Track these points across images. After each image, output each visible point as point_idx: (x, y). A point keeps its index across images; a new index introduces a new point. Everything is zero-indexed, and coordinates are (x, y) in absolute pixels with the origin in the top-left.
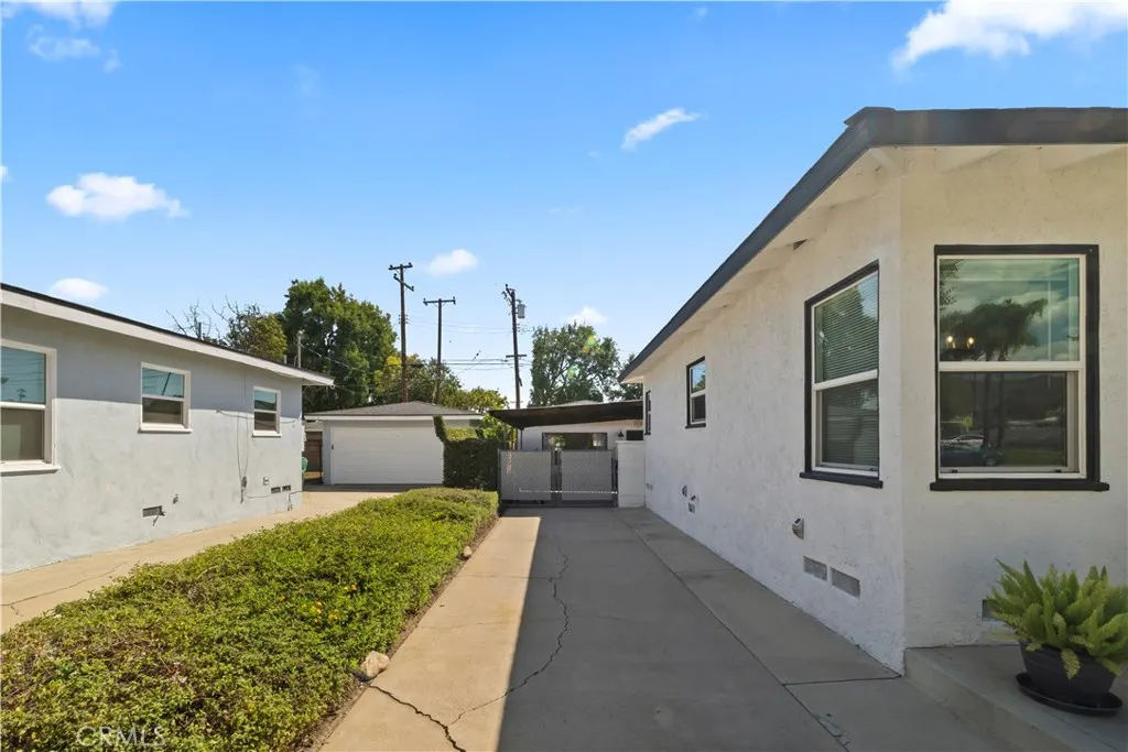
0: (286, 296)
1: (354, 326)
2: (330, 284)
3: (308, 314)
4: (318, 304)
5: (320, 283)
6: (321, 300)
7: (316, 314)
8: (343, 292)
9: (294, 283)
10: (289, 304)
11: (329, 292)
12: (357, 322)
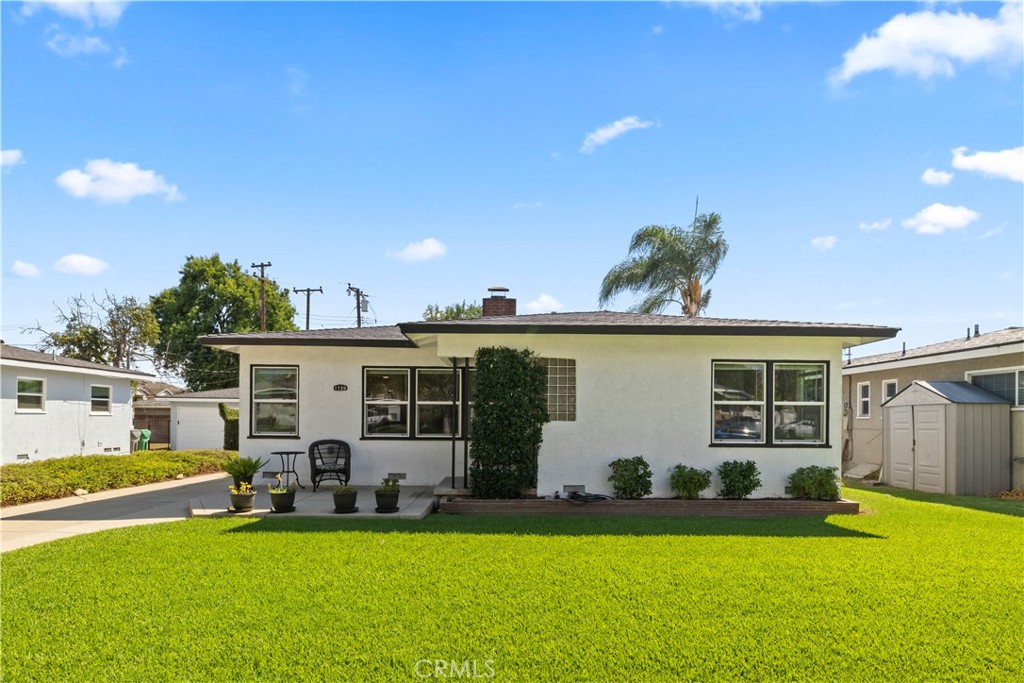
0: (181, 272)
1: (247, 304)
2: (224, 260)
3: (204, 290)
4: (212, 281)
5: (215, 260)
6: (215, 277)
7: (211, 290)
8: (239, 269)
9: (189, 259)
10: (184, 280)
11: (225, 269)
12: (249, 299)
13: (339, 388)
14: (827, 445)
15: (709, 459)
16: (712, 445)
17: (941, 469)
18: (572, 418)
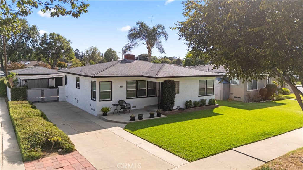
13: (121, 87)
14: (213, 95)
15: (198, 99)
16: (199, 96)
17: (220, 95)
18: (179, 93)
